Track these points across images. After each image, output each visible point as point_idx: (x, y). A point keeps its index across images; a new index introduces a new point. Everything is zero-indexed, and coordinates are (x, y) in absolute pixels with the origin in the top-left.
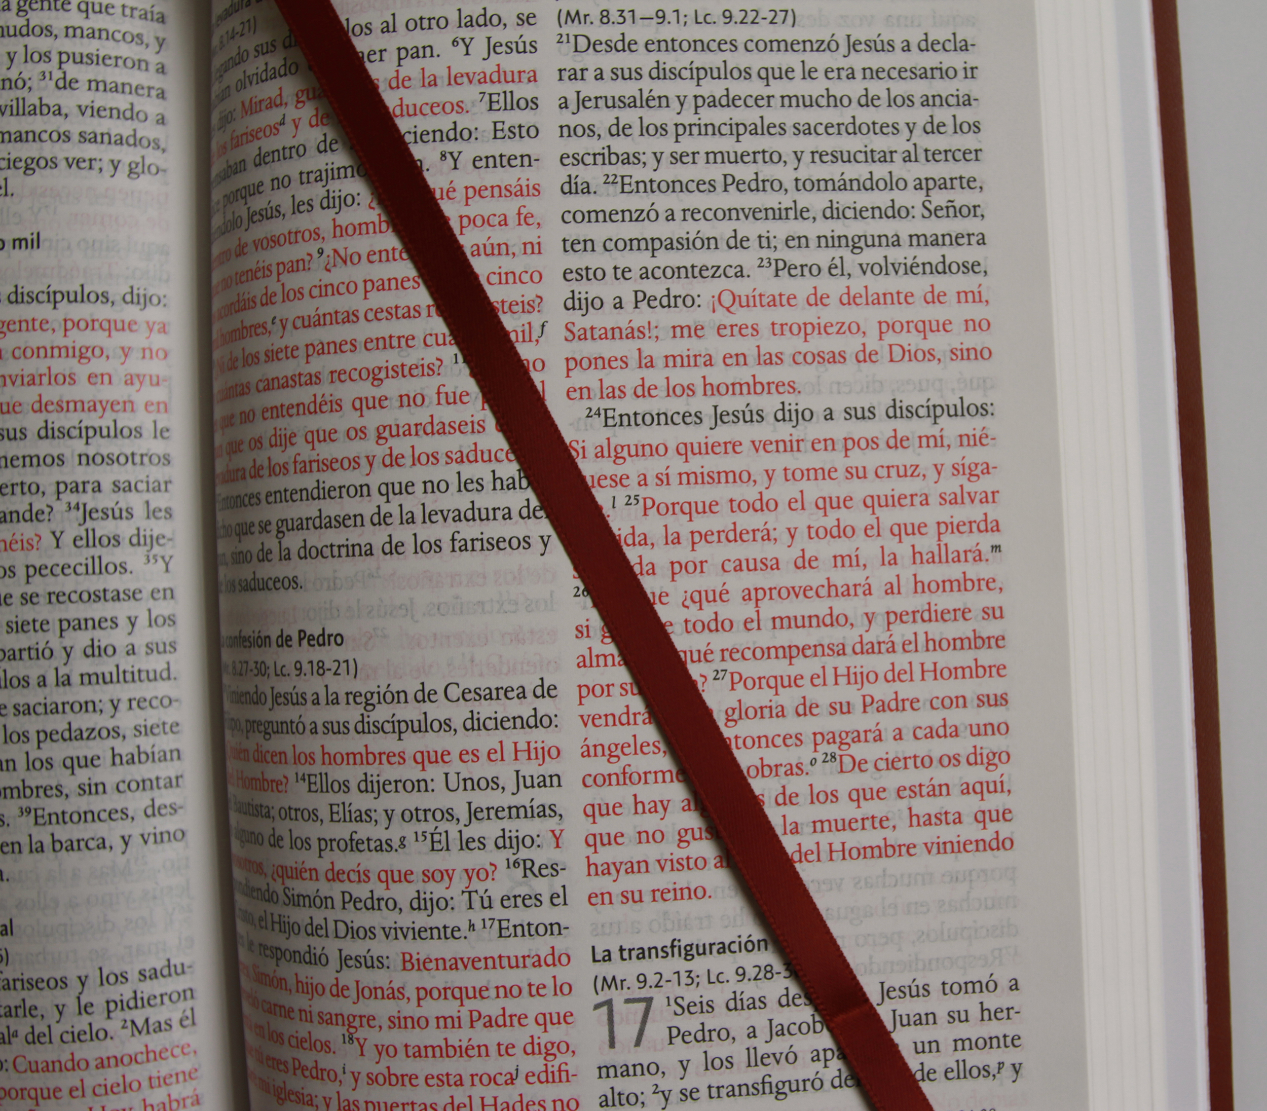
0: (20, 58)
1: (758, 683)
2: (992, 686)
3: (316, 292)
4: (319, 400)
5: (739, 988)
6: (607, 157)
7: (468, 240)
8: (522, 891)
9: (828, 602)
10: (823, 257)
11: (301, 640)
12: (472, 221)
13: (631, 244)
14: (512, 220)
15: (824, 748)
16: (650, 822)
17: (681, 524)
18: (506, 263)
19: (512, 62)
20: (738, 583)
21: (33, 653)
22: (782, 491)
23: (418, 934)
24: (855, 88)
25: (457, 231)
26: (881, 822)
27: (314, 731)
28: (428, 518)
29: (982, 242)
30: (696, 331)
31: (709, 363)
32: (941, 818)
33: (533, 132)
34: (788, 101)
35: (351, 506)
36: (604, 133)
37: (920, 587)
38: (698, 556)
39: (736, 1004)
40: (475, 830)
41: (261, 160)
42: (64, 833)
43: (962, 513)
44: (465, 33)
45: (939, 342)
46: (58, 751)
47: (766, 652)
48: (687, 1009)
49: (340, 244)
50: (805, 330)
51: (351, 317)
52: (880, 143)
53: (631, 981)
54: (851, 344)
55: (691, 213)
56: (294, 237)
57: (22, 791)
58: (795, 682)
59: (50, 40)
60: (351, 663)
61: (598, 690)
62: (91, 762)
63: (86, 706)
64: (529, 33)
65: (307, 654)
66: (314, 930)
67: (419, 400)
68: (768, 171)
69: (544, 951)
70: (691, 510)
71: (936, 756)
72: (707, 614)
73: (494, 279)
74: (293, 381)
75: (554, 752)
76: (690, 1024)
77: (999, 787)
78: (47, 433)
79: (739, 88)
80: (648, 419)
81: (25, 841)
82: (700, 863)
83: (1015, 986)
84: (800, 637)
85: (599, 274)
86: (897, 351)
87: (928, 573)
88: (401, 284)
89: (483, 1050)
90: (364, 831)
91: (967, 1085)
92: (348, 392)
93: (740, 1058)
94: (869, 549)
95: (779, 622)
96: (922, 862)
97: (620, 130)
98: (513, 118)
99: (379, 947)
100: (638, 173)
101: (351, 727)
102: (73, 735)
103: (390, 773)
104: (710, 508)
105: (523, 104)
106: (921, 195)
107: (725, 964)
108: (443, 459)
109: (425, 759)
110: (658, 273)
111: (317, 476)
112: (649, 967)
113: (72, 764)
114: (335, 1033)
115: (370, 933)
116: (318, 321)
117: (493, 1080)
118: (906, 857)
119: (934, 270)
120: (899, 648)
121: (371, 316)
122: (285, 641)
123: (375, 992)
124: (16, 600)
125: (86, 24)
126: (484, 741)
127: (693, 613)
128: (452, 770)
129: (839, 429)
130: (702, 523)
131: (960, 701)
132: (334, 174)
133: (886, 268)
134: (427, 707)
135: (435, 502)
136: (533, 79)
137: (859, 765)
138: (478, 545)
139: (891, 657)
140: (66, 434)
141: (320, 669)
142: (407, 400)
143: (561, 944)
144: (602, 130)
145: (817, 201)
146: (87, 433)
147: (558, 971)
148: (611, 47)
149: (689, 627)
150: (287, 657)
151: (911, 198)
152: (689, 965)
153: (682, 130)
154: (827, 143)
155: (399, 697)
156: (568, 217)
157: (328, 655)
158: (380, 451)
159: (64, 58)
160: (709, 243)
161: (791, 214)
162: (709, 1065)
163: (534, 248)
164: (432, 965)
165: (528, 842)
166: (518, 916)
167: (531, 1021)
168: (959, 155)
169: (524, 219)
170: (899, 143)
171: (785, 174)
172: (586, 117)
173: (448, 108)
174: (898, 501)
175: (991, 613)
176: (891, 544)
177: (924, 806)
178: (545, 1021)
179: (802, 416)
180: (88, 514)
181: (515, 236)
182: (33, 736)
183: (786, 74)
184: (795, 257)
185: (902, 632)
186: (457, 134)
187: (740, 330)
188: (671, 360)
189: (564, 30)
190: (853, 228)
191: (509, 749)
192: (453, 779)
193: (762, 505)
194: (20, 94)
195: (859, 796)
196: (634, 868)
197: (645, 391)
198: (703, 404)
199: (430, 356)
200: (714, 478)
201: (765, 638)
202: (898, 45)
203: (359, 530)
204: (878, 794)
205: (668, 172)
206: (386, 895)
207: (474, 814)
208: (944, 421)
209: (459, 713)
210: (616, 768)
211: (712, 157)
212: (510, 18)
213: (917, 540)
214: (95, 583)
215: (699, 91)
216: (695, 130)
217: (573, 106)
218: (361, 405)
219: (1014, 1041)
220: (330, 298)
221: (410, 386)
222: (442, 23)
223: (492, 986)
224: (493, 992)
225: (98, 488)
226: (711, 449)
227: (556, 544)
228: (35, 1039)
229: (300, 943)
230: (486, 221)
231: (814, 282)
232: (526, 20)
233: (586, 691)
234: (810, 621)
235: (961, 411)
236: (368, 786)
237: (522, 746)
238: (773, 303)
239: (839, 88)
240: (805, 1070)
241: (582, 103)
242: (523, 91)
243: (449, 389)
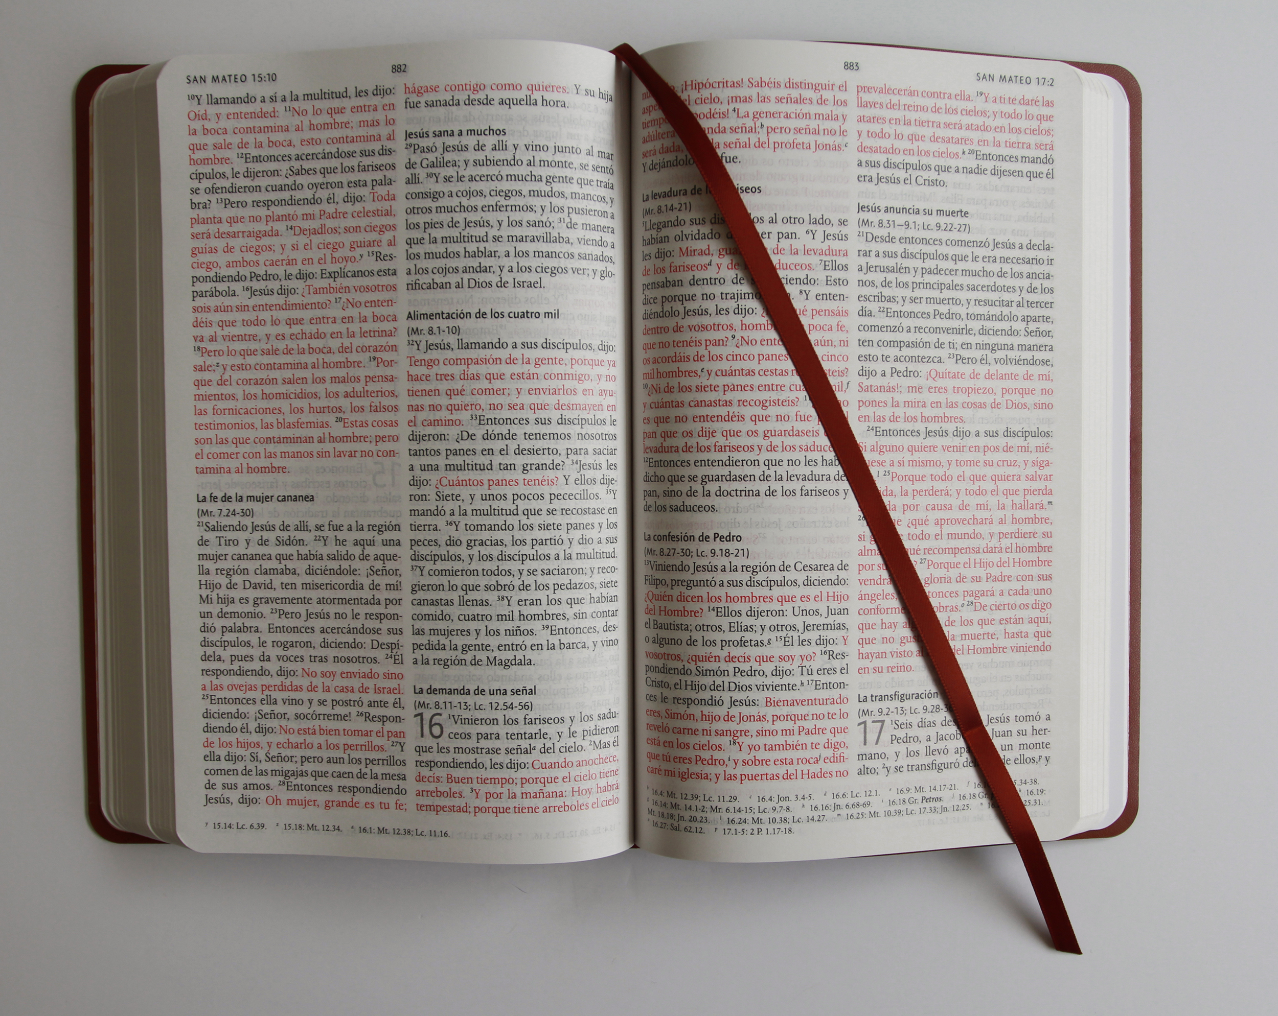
0: (547, 209)
1: (940, 565)
2: (1045, 571)
3: (730, 358)
4: (731, 414)
5: (924, 716)
6: (880, 298)
7: (813, 337)
8: (827, 666)
9: (973, 527)
10: (978, 354)
11: (715, 538)
12: (815, 327)
13: (891, 344)
14: (835, 328)
15: (968, 598)
16: (888, 633)
17: (908, 486)
18: (831, 351)
19: (836, 245)
20: (933, 516)
21: (553, 541)
22: (955, 471)
23: (775, 688)
24: (995, 267)
25: (807, 332)
26: (992, 636)
27: (722, 585)
28: (790, 478)
29: (1051, 350)
30: (918, 389)
31: (924, 406)
32: (1019, 635)
33: (845, 282)
34: (965, 272)
35: (748, 470)
36: (879, 285)
37: (1015, 521)
38: (915, 502)
39: (922, 724)
40: (806, 636)
41: (694, 282)
42: (566, 639)
43: (1036, 485)
44: (813, 227)
45: (1029, 399)
46: (564, 595)
47: (944, 551)
48: (900, 726)
49: (745, 334)
50: (968, 391)
51: (750, 373)
52: (1006, 297)
53: (876, 712)
54: (988, 399)
55: (918, 329)
56: (716, 327)
57: (544, 616)
58: (956, 566)
59: (563, 200)
60: (746, 551)
61: (867, 567)
62: (580, 601)
63: (579, 571)
64: (844, 230)
65: (718, 545)
66: (715, 688)
67: (786, 418)
68: (955, 309)
69: (836, 697)
70: (913, 479)
71: (1018, 604)
72: (918, 531)
73: (825, 358)
74: (717, 403)
75: (846, 597)
76: (901, 733)
77: (1046, 620)
78: (562, 421)
79: (943, 265)
80: (895, 433)
81: (545, 643)
82: (910, 654)
83: (1048, 718)
84: (960, 544)
85: (875, 358)
86: (1010, 403)
87: (1020, 514)
88: (778, 358)
89: (804, 746)
90: (748, 636)
91: (1025, 766)
92: (748, 412)
93: (923, 751)
94: (993, 501)
95: (951, 536)
96: (1009, 656)
97: (886, 284)
98: (836, 275)
99: (753, 695)
100: (895, 307)
101: (744, 583)
102: (572, 586)
103: (764, 606)
104: (922, 478)
105: (840, 267)
106: (1024, 324)
107: (918, 704)
108: (798, 449)
109: (783, 600)
110: (902, 359)
111: (728, 454)
112: (884, 705)
113: (571, 602)
114: (725, 741)
115: (749, 688)
116: (732, 373)
117: (808, 761)
118: (1002, 653)
119: (1029, 363)
120: (1004, 550)
121: (762, 373)
122: (704, 538)
123: (749, 718)
124: (544, 512)
125: (581, 191)
126: (812, 591)
127: (912, 530)
128: (796, 605)
129: (982, 441)
130: (918, 486)
131: (1030, 578)
132: (742, 296)
133: (1007, 361)
134: (785, 573)
135: (793, 470)
136: (846, 255)
137: (983, 607)
138: (814, 493)
139: (1000, 555)
140: (571, 422)
141: (727, 553)
142: (779, 418)
143: (844, 692)
144: (878, 283)
145: (976, 325)
146: (582, 422)
147: (842, 706)
148: (883, 240)
149: (910, 537)
150: (706, 547)
151: (1019, 326)
152: (902, 704)
153: (916, 285)
154: (982, 295)
155: (771, 568)
156: (862, 328)
157: (732, 546)
158: (765, 443)
159: (571, 210)
160: (926, 345)
161: (964, 331)
162: (909, 754)
163: (845, 343)
164: (781, 704)
165: (831, 642)
166: (824, 679)
167: (828, 731)
168: (1043, 305)
169: (840, 328)
170: (1015, 297)
171: (961, 310)
172: (871, 276)
173: (804, 267)
174: (1007, 478)
175: (1047, 535)
176: (1003, 499)
177: (1012, 628)
178: (835, 731)
179: (965, 434)
180: (582, 466)
181: (836, 336)
182: (551, 587)
183: (964, 258)
184: (966, 354)
185: (1006, 542)
186: (808, 281)
187: (939, 390)
188: (907, 404)
189: (861, 230)
190: (992, 340)
191: (825, 595)
192: (796, 610)
193: (945, 478)
194: (548, 230)
195: (982, 622)
196: (881, 655)
197: (894, 419)
198: (920, 426)
199: (792, 396)
200: (924, 464)
201: (944, 543)
202: (1017, 246)
203: (752, 483)
204: (991, 622)
205: (908, 307)
206: (759, 668)
207: (806, 628)
208: (1029, 439)
209: (801, 577)
210: (874, 606)
211: (929, 300)
212: (835, 221)
213: (1014, 497)
214: (584, 504)
215: (924, 265)
216: (921, 286)
217: (864, 270)
218: (755, 419)
219: (1046, 746)
220: (739, 362)
221: (782, 410)
222: (801, 221)
223: (810, 714)
224: (811, 717)
225: (587, 453)
226: (923, 449)
227: (851, 494)
228: (545, 750)
229: (706, 695)
230: (822, 328)
231: (973, 366)
232: (843, 223)
233: (862, 567)
234: (965, 536)
235: (1037, 434)
236: (751, 613)
237: (831, 594)
238: (954, 377)
239: (989, 267)
240: (952, 758)
241: (869, 268)
242: (841, 260)
243: (802, 413)
